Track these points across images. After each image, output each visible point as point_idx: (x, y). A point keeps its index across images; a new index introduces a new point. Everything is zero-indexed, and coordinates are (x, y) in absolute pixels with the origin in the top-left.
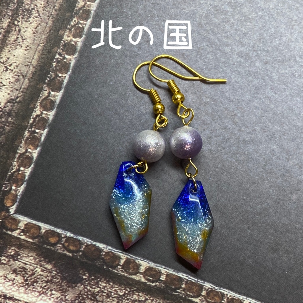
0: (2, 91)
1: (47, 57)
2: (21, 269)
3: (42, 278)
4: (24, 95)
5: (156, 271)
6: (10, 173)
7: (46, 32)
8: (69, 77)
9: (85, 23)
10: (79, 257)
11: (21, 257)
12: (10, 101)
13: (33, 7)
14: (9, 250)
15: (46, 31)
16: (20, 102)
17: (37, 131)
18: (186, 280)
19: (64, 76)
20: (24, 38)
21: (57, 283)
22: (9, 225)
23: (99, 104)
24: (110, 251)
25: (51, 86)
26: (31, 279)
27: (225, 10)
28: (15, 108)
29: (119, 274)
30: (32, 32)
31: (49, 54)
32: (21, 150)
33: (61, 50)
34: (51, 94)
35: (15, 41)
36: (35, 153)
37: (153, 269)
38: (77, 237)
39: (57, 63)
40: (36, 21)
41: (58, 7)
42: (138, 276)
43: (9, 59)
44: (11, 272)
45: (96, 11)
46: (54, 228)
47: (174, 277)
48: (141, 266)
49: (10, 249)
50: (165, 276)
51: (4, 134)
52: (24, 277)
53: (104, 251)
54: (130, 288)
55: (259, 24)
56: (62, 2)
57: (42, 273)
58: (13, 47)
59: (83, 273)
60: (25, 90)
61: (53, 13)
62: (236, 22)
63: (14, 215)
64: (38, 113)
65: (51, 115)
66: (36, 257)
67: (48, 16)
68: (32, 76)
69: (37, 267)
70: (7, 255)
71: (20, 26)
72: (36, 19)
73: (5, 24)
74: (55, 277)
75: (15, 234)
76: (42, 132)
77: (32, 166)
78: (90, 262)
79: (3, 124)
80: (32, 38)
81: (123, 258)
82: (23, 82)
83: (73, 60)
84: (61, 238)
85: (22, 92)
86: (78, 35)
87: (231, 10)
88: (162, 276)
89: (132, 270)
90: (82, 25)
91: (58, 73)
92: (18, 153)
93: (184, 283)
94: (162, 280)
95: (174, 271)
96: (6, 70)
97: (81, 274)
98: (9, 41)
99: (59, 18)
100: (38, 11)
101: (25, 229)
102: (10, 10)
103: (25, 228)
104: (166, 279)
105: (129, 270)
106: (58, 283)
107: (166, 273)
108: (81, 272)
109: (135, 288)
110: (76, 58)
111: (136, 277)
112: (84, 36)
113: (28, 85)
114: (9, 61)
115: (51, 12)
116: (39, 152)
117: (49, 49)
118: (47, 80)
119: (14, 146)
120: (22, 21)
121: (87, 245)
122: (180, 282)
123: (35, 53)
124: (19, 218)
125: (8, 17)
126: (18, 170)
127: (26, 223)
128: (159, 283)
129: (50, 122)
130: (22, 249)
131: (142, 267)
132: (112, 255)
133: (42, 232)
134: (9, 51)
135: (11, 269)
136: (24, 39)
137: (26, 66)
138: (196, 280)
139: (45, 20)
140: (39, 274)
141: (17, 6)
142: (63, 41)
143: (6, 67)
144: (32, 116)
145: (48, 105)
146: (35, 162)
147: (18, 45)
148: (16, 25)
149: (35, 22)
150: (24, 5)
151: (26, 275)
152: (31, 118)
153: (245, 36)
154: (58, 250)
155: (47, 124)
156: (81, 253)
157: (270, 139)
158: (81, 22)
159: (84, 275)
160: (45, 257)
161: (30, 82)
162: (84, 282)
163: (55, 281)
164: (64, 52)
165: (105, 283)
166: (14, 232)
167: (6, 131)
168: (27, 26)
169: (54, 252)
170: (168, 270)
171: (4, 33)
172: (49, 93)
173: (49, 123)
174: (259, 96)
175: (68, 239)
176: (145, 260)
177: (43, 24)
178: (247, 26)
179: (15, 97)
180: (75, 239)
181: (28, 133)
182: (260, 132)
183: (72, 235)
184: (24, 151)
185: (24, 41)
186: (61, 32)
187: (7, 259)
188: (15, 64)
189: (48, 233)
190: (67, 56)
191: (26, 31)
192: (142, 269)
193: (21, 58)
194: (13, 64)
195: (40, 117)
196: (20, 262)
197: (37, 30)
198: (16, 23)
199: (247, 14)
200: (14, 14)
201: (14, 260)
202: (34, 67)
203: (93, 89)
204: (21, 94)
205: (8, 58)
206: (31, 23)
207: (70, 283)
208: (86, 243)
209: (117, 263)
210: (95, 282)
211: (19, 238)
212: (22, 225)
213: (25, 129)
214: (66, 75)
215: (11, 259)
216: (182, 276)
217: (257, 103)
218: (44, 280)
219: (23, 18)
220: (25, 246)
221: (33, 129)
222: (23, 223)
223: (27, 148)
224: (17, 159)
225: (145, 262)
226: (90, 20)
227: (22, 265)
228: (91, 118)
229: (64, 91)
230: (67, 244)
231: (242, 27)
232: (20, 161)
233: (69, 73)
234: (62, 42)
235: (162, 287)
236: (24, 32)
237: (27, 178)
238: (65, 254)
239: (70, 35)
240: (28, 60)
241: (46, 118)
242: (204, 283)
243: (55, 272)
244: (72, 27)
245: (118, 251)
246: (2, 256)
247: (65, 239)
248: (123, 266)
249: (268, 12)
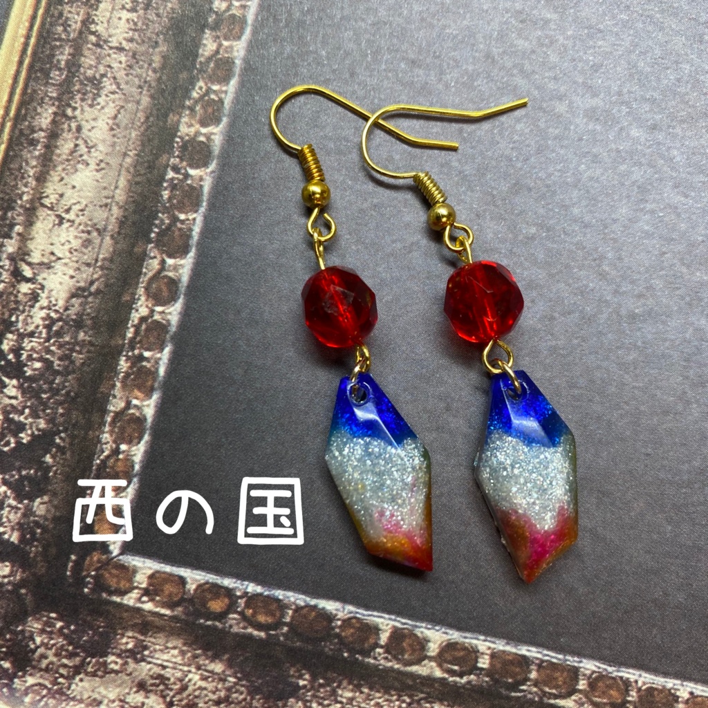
0: (55, 274)
1: (148, 180)
2: (156, 679)
3: (206, 696)
4: (107, 275)
5: (465, 649)
6: (98, 461)
7: (139, 124)
8: (202, 218)
9: (224, 88)
10: (282, 638)
11: (151, 652)
12: (76, 293)
13: (102, 72)
14: (122, 638)
15: (139, 121)
16: (98, 291)
17: (147, 354)
18: (537, 662)
19: (191, 218)
20: (91, 144)
21: (240, 702)
22: (113, 583)
23: (281, 275)
24: (352, 615)
25: (164, 246)
26: (181, 700)
27: (542, 19)
28: (91, 308)
29: (381, 667)
30: (107, 127)
31: (150, 172)
32: (116, 405)
33: (178, 160)
34: (167, 265)
35: (72, 152)
36: (149, 408)
37: (458, 646)
38: (272, 592)
39: (171, 191)
40: (114, 102)
41: (159, 62)
42: (425, 666)
43: (64, 197)
44: (135, 689)
45: (246, 61)
46: (215, 577)
47: (510, 658)
48: (429, 641)
49: (123, 635)
50: (487, 657)
51: (74, 372)
52: (164, 697)
53: (338, 617)
54: (410, 696)
55: (623, 40)
56: (168, 51)
57: (203, 684)
58: (69, 167)
59: (297, 674)
60: (107, 264)
61: (148, 79)
62: (570, 43)
63: (121, 557)
64: (144, 311)
65: (173, 313)
66: (185, 648)
67: (140, 87)
68: (120, 227)
69: (190, 671)
70: (118, 651)
71: (79, 119)
72: (112, 96)
73: (46, 118)
74: (234, 690)
75: (130, 600)
76: (159, 355)
77: (146, 437)
78: (310, 647)
79: (68, 349)
80: (109, 139)
81: (384, 628)
82: (100, 246)
83: (208, 178)
84: (234, 599)
85: (102, 268)
86: (212, 120)
87: (555, 16)
88: (480, 660)
89: (410, 655)
90: (217, 95)
91: (177, 213)
92: (111, 411)
93: (533, 667)
94: (482, 669)
95: (508, 644)
96: (60, 223)
97: (293, 676)
98: (59, 156)
99: (163, 86)
100: (115, 78)
101: (151, 588)
102: (54, 85)
103: (150, 584)
104: (491, 664)
105: (403, 655)
106: (244, 703)
107: (489, 652)
108: (292, 673)
109: (422, 692)
110: (213, 172)
111: (422, 670)
112: (225, 120)
113: (111, 249)
114: (63, 202)
115: (144, 75)
116: (157, 403)
117: (148, 161)
118: (155, 232)
119: (99, 395)
120: (82, 106)
121: (298, 609)
122: (525, 668)
123: (119, 175)
124: (134, 563)
125: (51, 103)
126: (116, 451)
127: (150, 572)
128: (475, 675)
129: (173, 329)
130: (150, 634)
131: (431, 645)
132: (358, 625)
133: (189, 591)
134: (62, 179)
135: (133, 682)
136: (92, 147)
137: (103, 208)
138: (561, 656)
139: (133, 96)
140: (197, 686)
141: (67, 76)
142: (180, 137)
143: (58, 216)
144: (130, 322)
145: (164, 290)
146: (151, 428)
147: (79, 162)
148: (69, 118)
149: (111, 105)
150: (82, 70)
151: (168, 692)
152: (129, 325)
153: (596, 71)
154: (231, 626)
155: (168, 336)
156: (286, 629)
157: (690, 304)
158: (215, 87)
159: (301, 677)
160: (206, 647)
161: (116, 243)
162: (303, 694)
163: (237, 698)
164: (185, 163)
165: (352, 691)
166: (126, 597)
167: (78, 363)
168: (94, 116)
169: (224, 633)
170: (494, 643)
171: (45, 140)
172: (163, 262)
173: (171, 333)
174: (649, 206)
175: (252, 599)
176: (437, 628)
177: (130, 105)
178: (597, 49)
179: (86, 282)
180: (268, 597)
181: (126, 360)
182: (664, 292)
183: (259, 589)
184: (123, 405)
185: (93, 150)
186: (172, 118)
187: (119, 661)
188: (78, 207)
189: (203, 591)
190: (192, 172)
191: (93, 128)
192: (433, 649)
193: (89, 192)
194: (74, 207)
195: (150, 321)
196: (150, 663)
197: (117, 121)
198: (69, 112)
199: (594, 21)
200: (64, 94)
201: (137, 661)
202: (120, 208)
203: (263, 240)
204: (100, 273)
205: (62, 196)
206: (103, 108)
207: (272, 700)
208: (294, 603)
209: (372, 641)
210: (327, 691)
211: (139, 610)
212: (141, 579)
213: (120, 353)
214: (195, 215)
215: (129, 660)
216: (528, 654)
217: (648, 223)
218: (210, 700)
219: (83, 100)
220: (157, 627)
221: (136, 352)
222: (145, 574)
223: (128, 397)
224: (110, 425)
225: (438, 631)
226: (234, 82)
227: (157, 670)
228: (267, 308)
229: (196, 254)
230: (251, 611)
231: (586, 53)
232: (116, 430)
233: (202, 210)
234: (178, 140)
235: (484, 684)
236: (90, 130)
237: (137, 467)
238: (250, 637)
239: (193, 122)
240: (105, 193)
241: (164, 322)
242: (581, 662)
243: (232, 679)
244: (196, 102)
245: (370, 613)
246: (109, 653)
247: (244, 600)
248: (387, 648)
249: (641, 12)
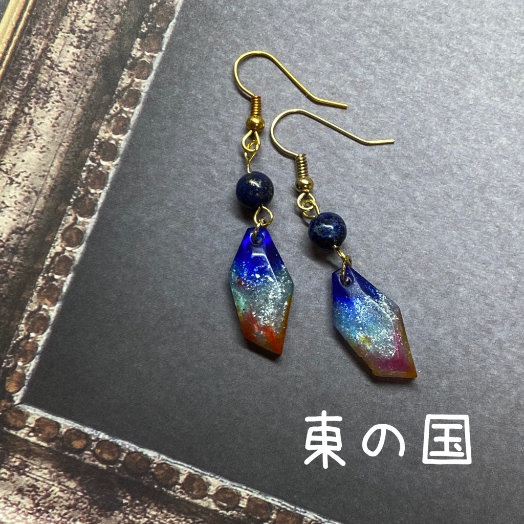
0: (4, 216)
1: (73, 163)
2: (30, 487)
3: (62, 502)
4: (38, 222)
5: (233, 493)
6: (15, 342)
7: (72, 125)
8: (105, 194)
9: (132, 111)
10: (116, 471)
11: (30, 470)
12: (16, 231)
13: (52, 86)
14: (12, 458)
15: (72, 123)
16: (31, 232)
17: (57, 277)
18: (277, 508)
19: (98, 192)
20: (38, 134)
21: (83, 509)
22: (12, 421)
23: (151, 237)
24: (164, 461)
25: (78, 208)
26: (44, 503)
27: (346, 94)
28: (24, 242)
29: (177, 498)
30: (51, 125)
31: (76, 159)
32: (32, 307)
33: (95, 153)
34: (78, 221)
35: (25, 137)
36: (53, 312)
37: (228, 491)
38: (115, 440)
39: (88, 173)
40: (57, 108)
41: (91, 85)
42: (205, 500)
43: (16, 166)
44: (15, 493)
45: (148, 93)
46: (79, 426)
47: (261, 503)
48: (210, 485)
49: (13, 456)
50: (246, 500)
51: (7, 282)
52: (34, 500)
53: (155, 462)
54: (193, 519)
55: (397, 115)
56: (98, 79)
57: (61, 494)
58: (21, 147)
59: (123, 495)
60: (39, 214)
61: (82, 96)
62: (362, 113)
63: (20, 405)
64: (59, 249)
65: (78, 253)
66: (53, 470)
67: (76, 101)
68: (51, 192)
69: (53, 485)
70: (8, 467)
71: (32, 115)
72: (57, 104)
73: (10, 111)
74: (80, 501)
75: (22, 434)
76: (64, 279)
77: (48, 330)
78: (134, 479)
79: (5, 267)
80: (51, 132)
81: (183, 472)
82: (36, 202)
83: (113, 168)
84: (90, 441)
85: (35, 217)
86: (120, 130)
87: (355, 93)
88: (241, 502)
89: (197, 492)
90: (126, 114)
91: (89, 188)
92: (27, 311)
93: (274, 511)
94: (241, 508)
95: (260, 494)
96: (11, 184)
97: (120, 496)
98: (16, 138)
99: (92, 103)
100: (60, 92)
101: (37, 428)
102: (18, 90)
103: (36, 425)
104: (247, 505)
105: (193, 492)
106: (85, 510)
107: (247, 497)
108: (119, 494)
109: (201, 518)
110: (117, 165)
111: (202, 503)
112: (130, 131)
113: (43, 206)
114: (14, 169)
115: (80, 93)
116: (59, 309)
117: (76, 152)
118: (73, 199)
119: (21, 299)
120: (35, 107)
121: (130, 453)
122: (269, 511)
123: (55, 158)
124: (28, 410)
125: (14, 101)
126: (27, 337)
127: (37, 417)
128: (237, 511)
129: (76, 263)
130: (31, 457)
131: (211, 487)
132: (167, 469)
133: (61, 432)
134: (16, 154)
135: (15, 487)
136: (39, 136)
137: (41, 178)
138: (293, 507)
139: (70, 106)
140: (56, 495)
141: (27, 85)
142: (98, 139)
143: (10, 178)
144: (49, 254)
145: (73, 237)
146: (52, 325)
147: (29, 145)
148: (26, 114)
149: (56, 110)
150: (38, 83)
151: (37, 497)
152: (48, 257)
153: (375, 133)
154: (85, 459)
155: (72, 267)
156: (120, 465)
157: (411, 294)
158: (126, 109)
159: (125, 497)
160: (66, 471)
161: (47, 202)
162: (125, 508)
163: (81, 506)
164: (99, 157)
165: (156, 511)
166: (19, 432)
167: (10, 276)
168: (43, 116)
169: (80, 463)
170: (252, 492)
171: (7, 126)
172: (76, 219)
173: (74, 265)
174: (394, 227)
175: (101, 443)
176: (217, 477)
177: (68, 112)
178: (379, 119)
179: (23, 224)
180: (112, 442)
181: (43, 279)
182: (395, 283)
183: (107, 437)
184: (36, 307)
185: (39, 138)
186: (95, 125)
187: (8, 473)
188: (24, 174)
189: (71, 434)
190: (103, 163)
191: (41, 123)
192: (212, 490)
193: (33, 165)
194: (21, 174)
195: (62, 255)
196: (28, 476)
197: (58, 121)
198: (26, 110)
199: (380, 100)
200: (24, 97)
201: (20, 474)
202: (53, 179)
203: (143, 213)
204: (33, 220)
205: (14, 165)
206: (49, 111)
207: (104, 510)
208: (128, 449)
209: (174, 480)
210: (140, 509)
211: (27, 441)
212: (31, 421)
213: (39, 274)
214: (101, 191)
215: (15, 473)
216: (272, 502)
217: (391, 237)
218: (63, 505)
219: (36, 103)
220: (37, 454)
221: (50, 274)
222: (34, 418)
223: (40, 303)
224: (26, 319)
225: (217, 479)
226: (139, 107)
227: (32, 482)
228: (139, 258)
229: (98, 216)
230: (99, 451)
231: (371, 120)
232: (30, 323)
233: (106, 188)
234: (97, 140)
235: (242, 518)
236: (39, 124)
237: (40, 349)
238: (97, 467)
239: (108, 130)
240: (44, 168)
241: (71, 257)
242: (305, 512)
243: (80, 494)
244: (112, 117)
245: (175, 462)
246: (2, 467)
247: (96, 442)
248: (183, 486)
249: (412, 97)
